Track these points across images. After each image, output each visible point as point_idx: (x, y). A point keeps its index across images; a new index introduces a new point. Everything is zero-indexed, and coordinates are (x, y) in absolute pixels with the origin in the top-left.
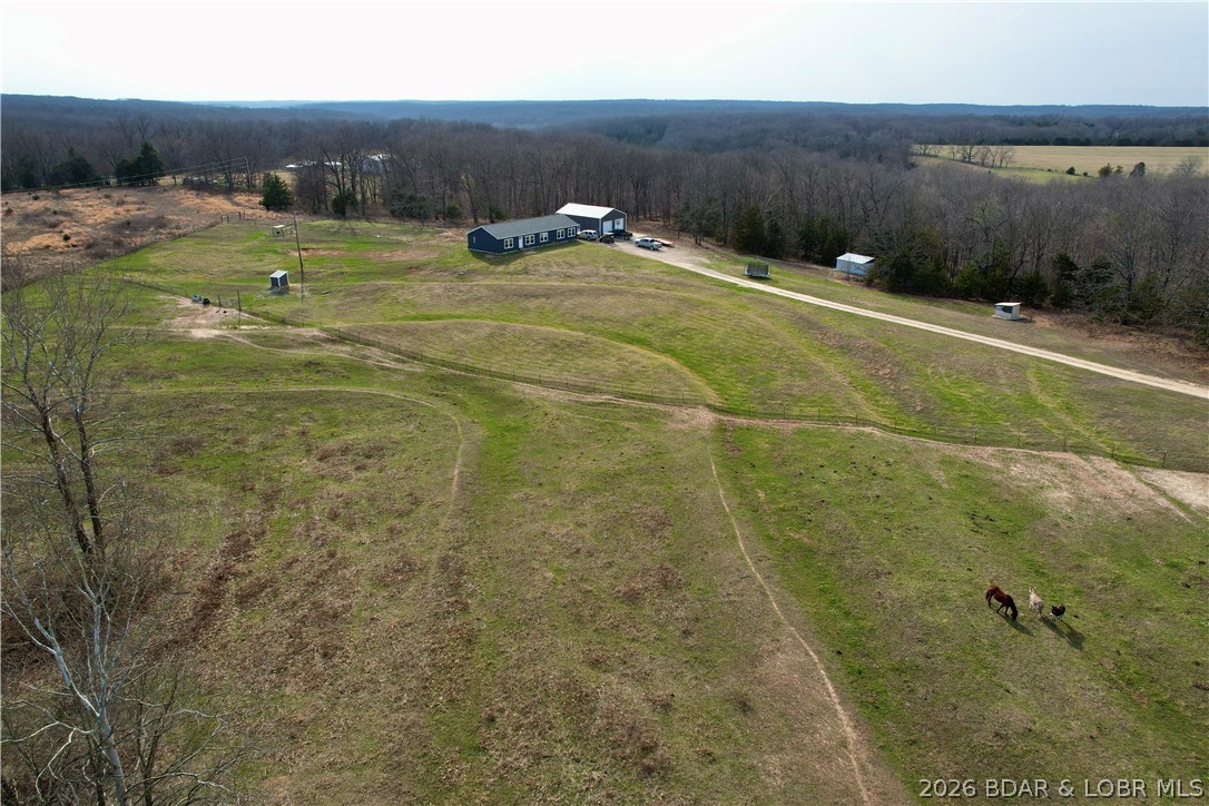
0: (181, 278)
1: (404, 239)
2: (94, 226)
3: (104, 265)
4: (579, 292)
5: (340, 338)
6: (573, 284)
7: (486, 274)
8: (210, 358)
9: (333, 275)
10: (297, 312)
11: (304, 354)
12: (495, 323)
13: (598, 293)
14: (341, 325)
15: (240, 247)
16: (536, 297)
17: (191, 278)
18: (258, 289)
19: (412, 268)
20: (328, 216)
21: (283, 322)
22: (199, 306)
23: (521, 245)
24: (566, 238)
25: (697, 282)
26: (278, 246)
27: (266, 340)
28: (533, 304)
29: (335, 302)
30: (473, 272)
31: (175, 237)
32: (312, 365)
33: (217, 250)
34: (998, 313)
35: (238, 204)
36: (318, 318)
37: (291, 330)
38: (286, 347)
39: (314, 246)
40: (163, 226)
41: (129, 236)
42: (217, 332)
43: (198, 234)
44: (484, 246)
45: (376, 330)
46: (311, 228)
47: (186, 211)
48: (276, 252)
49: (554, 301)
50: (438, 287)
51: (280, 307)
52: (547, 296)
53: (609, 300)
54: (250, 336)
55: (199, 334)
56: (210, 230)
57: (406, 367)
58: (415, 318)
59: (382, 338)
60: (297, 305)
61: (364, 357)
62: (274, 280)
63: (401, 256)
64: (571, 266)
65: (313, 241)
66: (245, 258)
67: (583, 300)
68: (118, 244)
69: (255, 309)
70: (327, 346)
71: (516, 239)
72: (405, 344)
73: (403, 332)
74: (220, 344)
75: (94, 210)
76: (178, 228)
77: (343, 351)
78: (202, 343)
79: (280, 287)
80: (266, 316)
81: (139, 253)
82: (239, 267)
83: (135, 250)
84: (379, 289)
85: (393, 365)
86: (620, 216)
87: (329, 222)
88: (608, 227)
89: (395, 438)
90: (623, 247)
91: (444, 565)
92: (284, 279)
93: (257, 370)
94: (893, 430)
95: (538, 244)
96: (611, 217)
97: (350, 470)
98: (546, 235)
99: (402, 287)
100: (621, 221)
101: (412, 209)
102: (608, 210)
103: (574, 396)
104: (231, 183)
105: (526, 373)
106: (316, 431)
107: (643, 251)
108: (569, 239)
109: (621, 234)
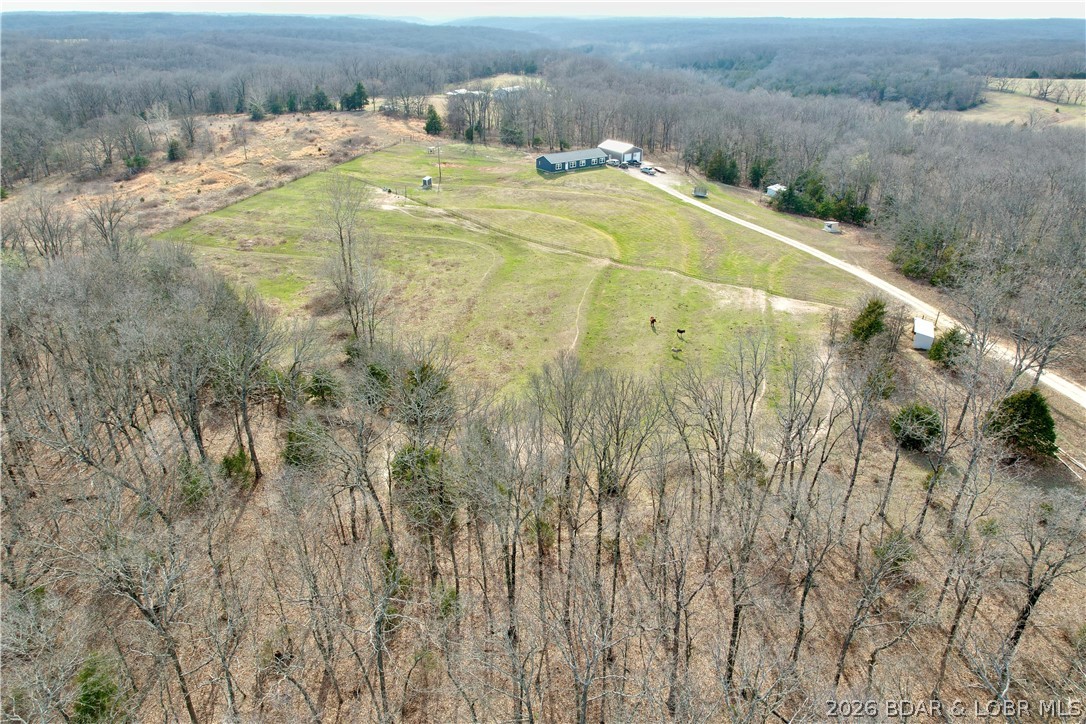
0: (377, 177)
1: (501, 159)
2: (332, 141)
3: (340, 167)
4: (586, 199)
5: (453, 215)
6: (586, 194)
7: (540, 184)
8: (390, 220)
9: (456, 180)
10: (433, 200)
11: (434, 221)
13: (597, 199)
14: (454, 208)
15: (409, 159)
16: (561, 199)
17: (383, 177)
18: (415, 186)
19: (500, 179)
20: (462, 141)
21: (426, 205)
22: (386, 193)
23: (567, 168)
24: (598, 164)
25: (658, 197)
26: (430, 160)
27: (417, 213)
28: (558, 204)
29: (454, 196)
30: (533, 183)
31: (375, 151)
32: (436, 226)
33: (396, 161)
34: (826, 228)
35: (410, 128)
36: (445, 202)
37: (429, 209)
38: (426, 217)
39: (449, 161)
40: (368, 143)
41: (351, 150)
42: (395, 208)
43: (389, 149)
44: (545, 168)
45: (471, 212)
46: (451, 149)
47: (381, 132)
48: (428, 164)
49: (570, 203)
50: (510, 191)
51: (426, 196)
52: (568, 200)
53: (601, 204)
54: (410, 211)
55: (385, 207)
56: (393, 148)
57: (481, 231)
58: (493, 207)
59: (473, 217)
60: (435, 196)
61: (462, 225)
62: (425, 181)
63: (497, 171)
64: (591, 182)
65: (450, 158)
66: (411, 166)
67: (587, 203)
68: (346, 155)
69: (413, 197)
70: (445, 218)
71: (564, 164)
72: (483, 220)
73: (484, 214)
74: (396, 213)
75: (332, 127)
76: (376, 145)
77: (453, 221)
78: (387, 212)
79: (427, 185)
80: (418, 201)
81: (356, 161)
82: (407, 172)
83: (354, 159)
84: (479, 190)
85: (475, 230)
86: (638, 151)
87: (462, 145)
88: (628, 158)
89: (466, 260)
90: (633, 172)
91: (469, 300)
92: (430, 181)
93: (411, 227)
94: (684, 274)
95: (578, 167)
96: (632, 152)
97: (444, 270)
98: (584, 162)
99: (491, 189)
100: (638, 154)
101: (512, 139)
102: (630, 146)
103: (553, 250)
104: (408, 111)
105: (536, 238)
106: (433, 255)
107: (643, 175)
108: (600, 165)
109: (634, 163)
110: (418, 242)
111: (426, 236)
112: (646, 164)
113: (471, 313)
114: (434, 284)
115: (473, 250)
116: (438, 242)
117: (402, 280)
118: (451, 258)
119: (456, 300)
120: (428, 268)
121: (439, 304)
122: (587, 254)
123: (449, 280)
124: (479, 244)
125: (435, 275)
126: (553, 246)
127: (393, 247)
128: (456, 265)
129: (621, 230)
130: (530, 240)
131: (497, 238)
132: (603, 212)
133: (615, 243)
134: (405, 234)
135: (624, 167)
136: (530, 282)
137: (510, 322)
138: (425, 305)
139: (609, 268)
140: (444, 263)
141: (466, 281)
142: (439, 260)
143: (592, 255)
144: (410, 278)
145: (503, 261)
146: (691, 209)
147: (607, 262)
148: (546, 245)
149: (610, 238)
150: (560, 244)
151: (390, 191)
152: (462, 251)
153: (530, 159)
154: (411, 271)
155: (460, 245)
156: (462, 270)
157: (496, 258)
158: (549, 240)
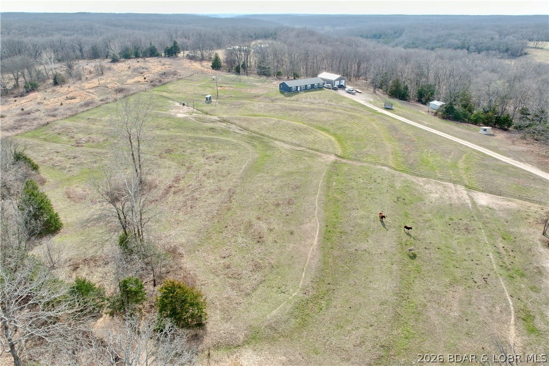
0: (177, 95)
1: (257, 84)
2: (153, 74)
3: (155, 89)
4: (313, 110)
5: (224, 121)
6: (312, 106)
7: (282, 100)
8: (181, 124)
9: (227, 97)
10: (212, 110)
11: (211, 125)
12: (277, 119)
13: (320, 110)
14: (225, 116)
15: (199, 84)
16: (296, 110)
17: (181, 95)
18: (201, 101)
19: (256, 96)
20: (233, 73)
21: (207, 113)
22: (181, 106)
23: (299, 89)
24: (319, 87)
25: (361, 109)
26: (212, 85)
27: (200, 119)
28: (294, 113)
29: (225, 107)
30: (277, 99)
31: (179, 79)
32: (212, 129)
33: (191, 85)
34: (482, 131)
35: (203, 66)
36: (220, 112)
37: (208, 116)
38: (205, 122)
39: (225, 85)
40: (175, 75)
41: (164, 79)
42: (185, 115)
43: (187, 78)
44: (285, 89)
45: (236, 119)
46: (225, 78)
47: (185, 69)
48: (211, 87)
49: (302, 113)
50: (262, 104)
51: (207, 108)
52: (301, 110)
53: (323, 114)
54: (195, 118)
55: (179, 115)
56: (190, 78)
57: (242, 133)
58: (251, 115)
59: (237, 122)
60: (213, 108)
62: (207, 98)
63: (254, 91)
64: (315, 99)
65: (225, 83)
66: (200, 89)
67: (313, 113)
68: (160, 81)
69: (199, 108)
70: (219, 123)
71: (297, 87)
73: (245, 120)
74: (185, 119)
75: (155, 66)
76: (180, 76)
77: (223, 125)
78: (180, 119)
79: (209, 100)
80: (202, 111)
81: (166, 85)
82: (197, 92)
83: (165, 84)
84: (242, 104)
86: (343, 79)
87: (233, 76)
88: (337, 83)
89: (231, 154)
90: (341, 92)
91: (229, 191)
92: (210, 98)
93: (195, 130)
94: (394, 169)
95: (306, 89)
96: (339, 79)
97: (214, 162)
98: (310, 86)
99: (250, 103)
100: (343, 81)
101: (264, 72)
102: (338, 76)
103: (293, 147)
104: (203, 57)
105: (281, 138)
106: (207, 150)
107: (348, 94)
108: (320, 88)
109: (341, 87)
110: (198, 141)
111: (204, 136)
112: (349, 88)
113: (231, 202)
114: (205, 175)
115: (235, 146)
116: (212, 140)
117: (183, 171)
118: (219, 153)
119: (219, 190)
120: (202, 160)
121: (207, 193)
122: (318, 150)
123: (217, 172)
124: (240, 142)
125: (207, 167)
126: (292, 144)
127: (180, 144)
128: (222, 158)
129: (339, 132)
130: (276, 139)
131: (253, 137)
132: (325, 119)
133: (336, 142)
134: (190, 135)
135: (335, 89)
136: (276, 174)
137: (261, 212)
138: (196, 195)
139: (335, 162)
140: (214, 157)
141: (229, 173)
142: (211, 155)
143: (321, 152)
144: (189, 168)
145: (257, 156)
146: (385, 117)
147: (333, 158)
148: (287, 143)
149: (333, 138)
150: (298, 142)
151: (184, 105)
152: (228, 147)
153: (275, 84)
154: (190, 163)
155: (227, 143)
156: (227, 163)
157: (252, 153)
158: (289, 139)
